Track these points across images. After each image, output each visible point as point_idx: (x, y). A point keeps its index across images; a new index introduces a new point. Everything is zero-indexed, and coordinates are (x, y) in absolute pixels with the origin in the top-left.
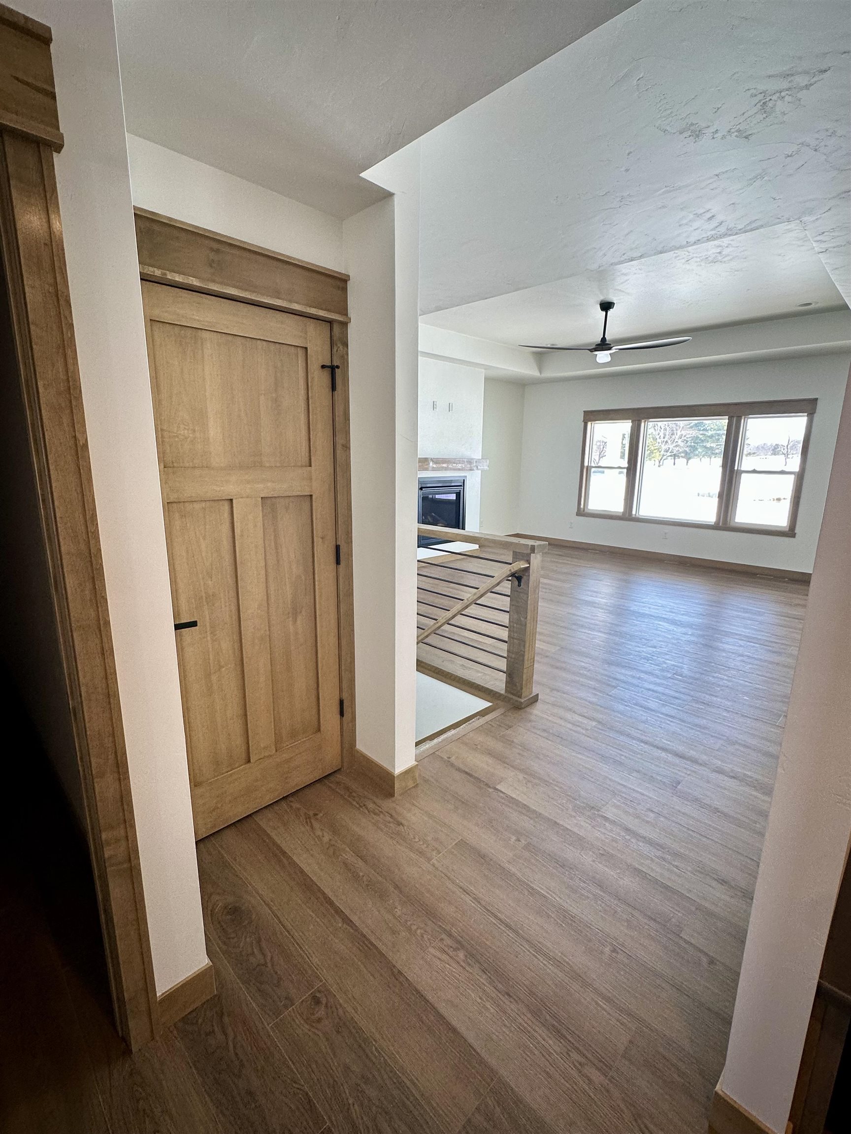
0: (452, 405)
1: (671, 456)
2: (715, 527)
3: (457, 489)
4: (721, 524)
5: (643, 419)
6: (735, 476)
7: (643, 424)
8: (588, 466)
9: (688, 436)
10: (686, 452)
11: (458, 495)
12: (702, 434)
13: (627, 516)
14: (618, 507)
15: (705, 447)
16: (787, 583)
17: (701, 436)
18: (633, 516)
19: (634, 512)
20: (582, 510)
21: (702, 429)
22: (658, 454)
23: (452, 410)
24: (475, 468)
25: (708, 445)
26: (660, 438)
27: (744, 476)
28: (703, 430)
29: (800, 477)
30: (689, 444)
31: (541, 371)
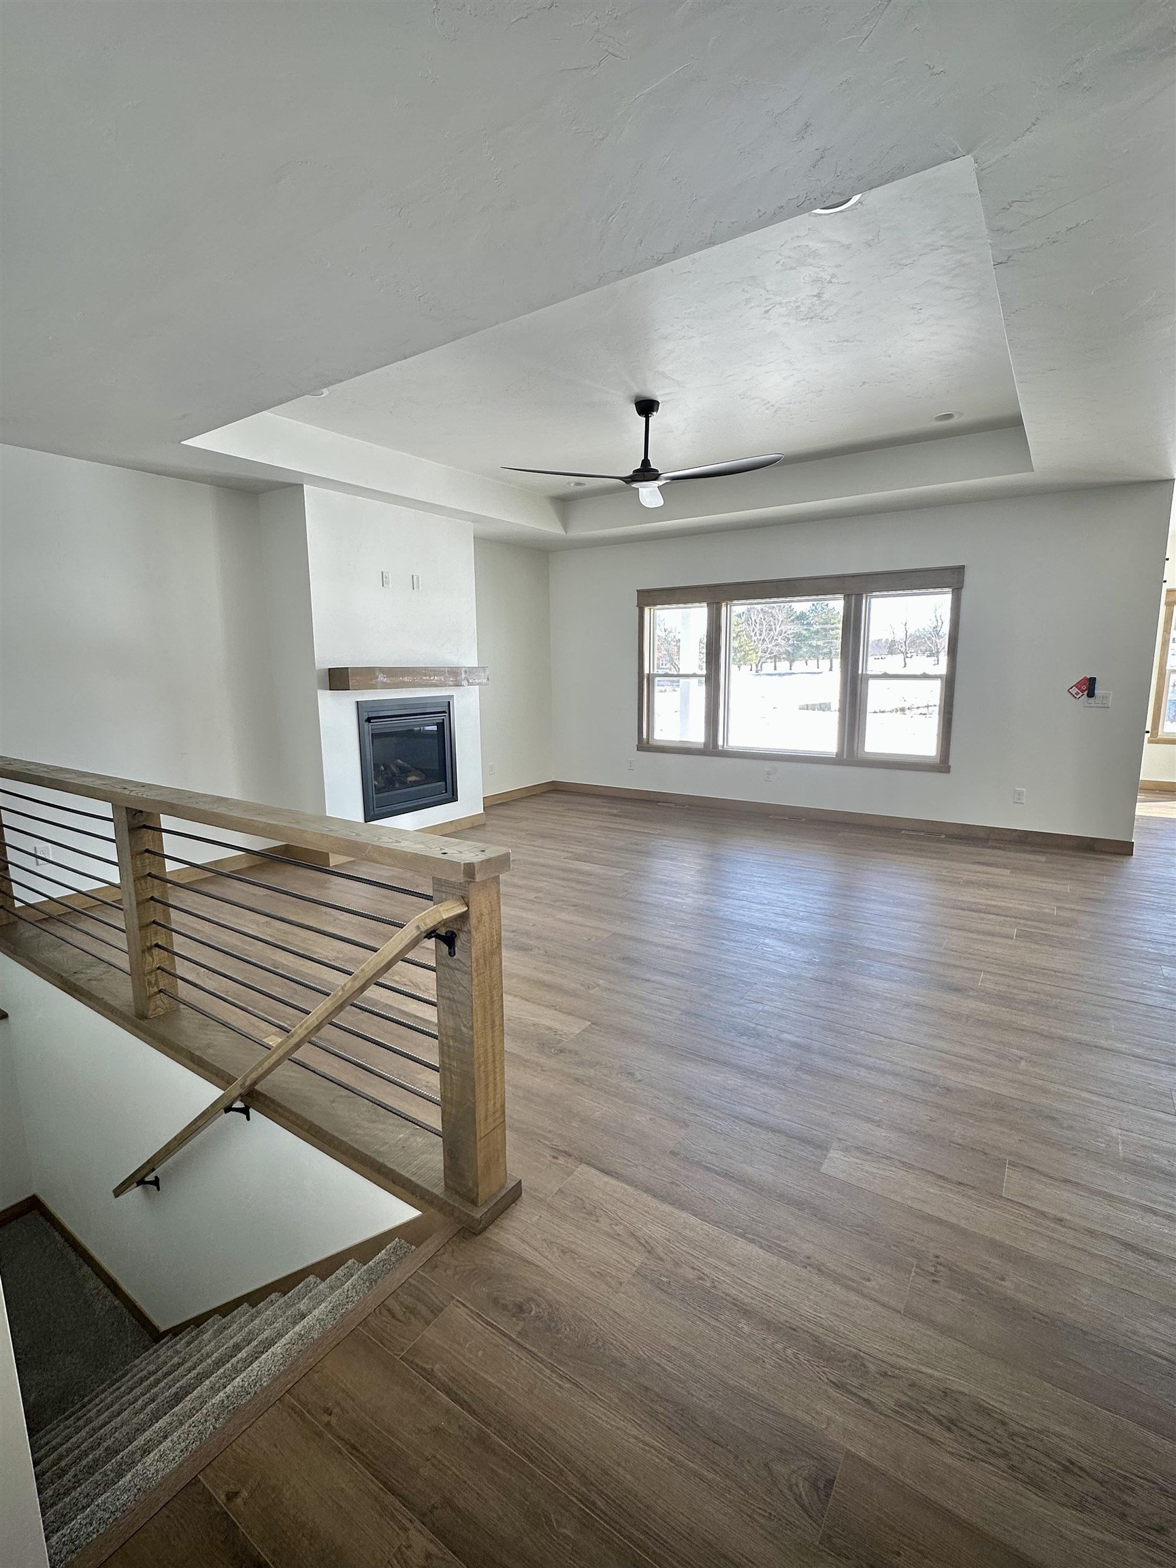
0: (418, 578)
1: (771, 658)
2: (837, 761)
3: (438, 718)
4: (845, 757)
5: (724, 601)
6: (859, 682)
7: (724, 609)
8: (649, 675)
9: (789, 633)
10: (787, 653)
11: (441, 726)
12: (806, 630)
13: (711, 749)
14: (696, 735)
15: (811, 646)
16: (944, 842)
17: (804, 632)
18: (720, 748)
19: (720, 743)
20: (645, 740)
21: (805, 622)
22: (754, 655)
23: (418, 587)
24: (465, 683)
25: (814, 643)
26: (755, 635)
27: (872, 683)
28: (808, 624)
29: (950, 684)
30: (791, 642)
31: (565, 526)
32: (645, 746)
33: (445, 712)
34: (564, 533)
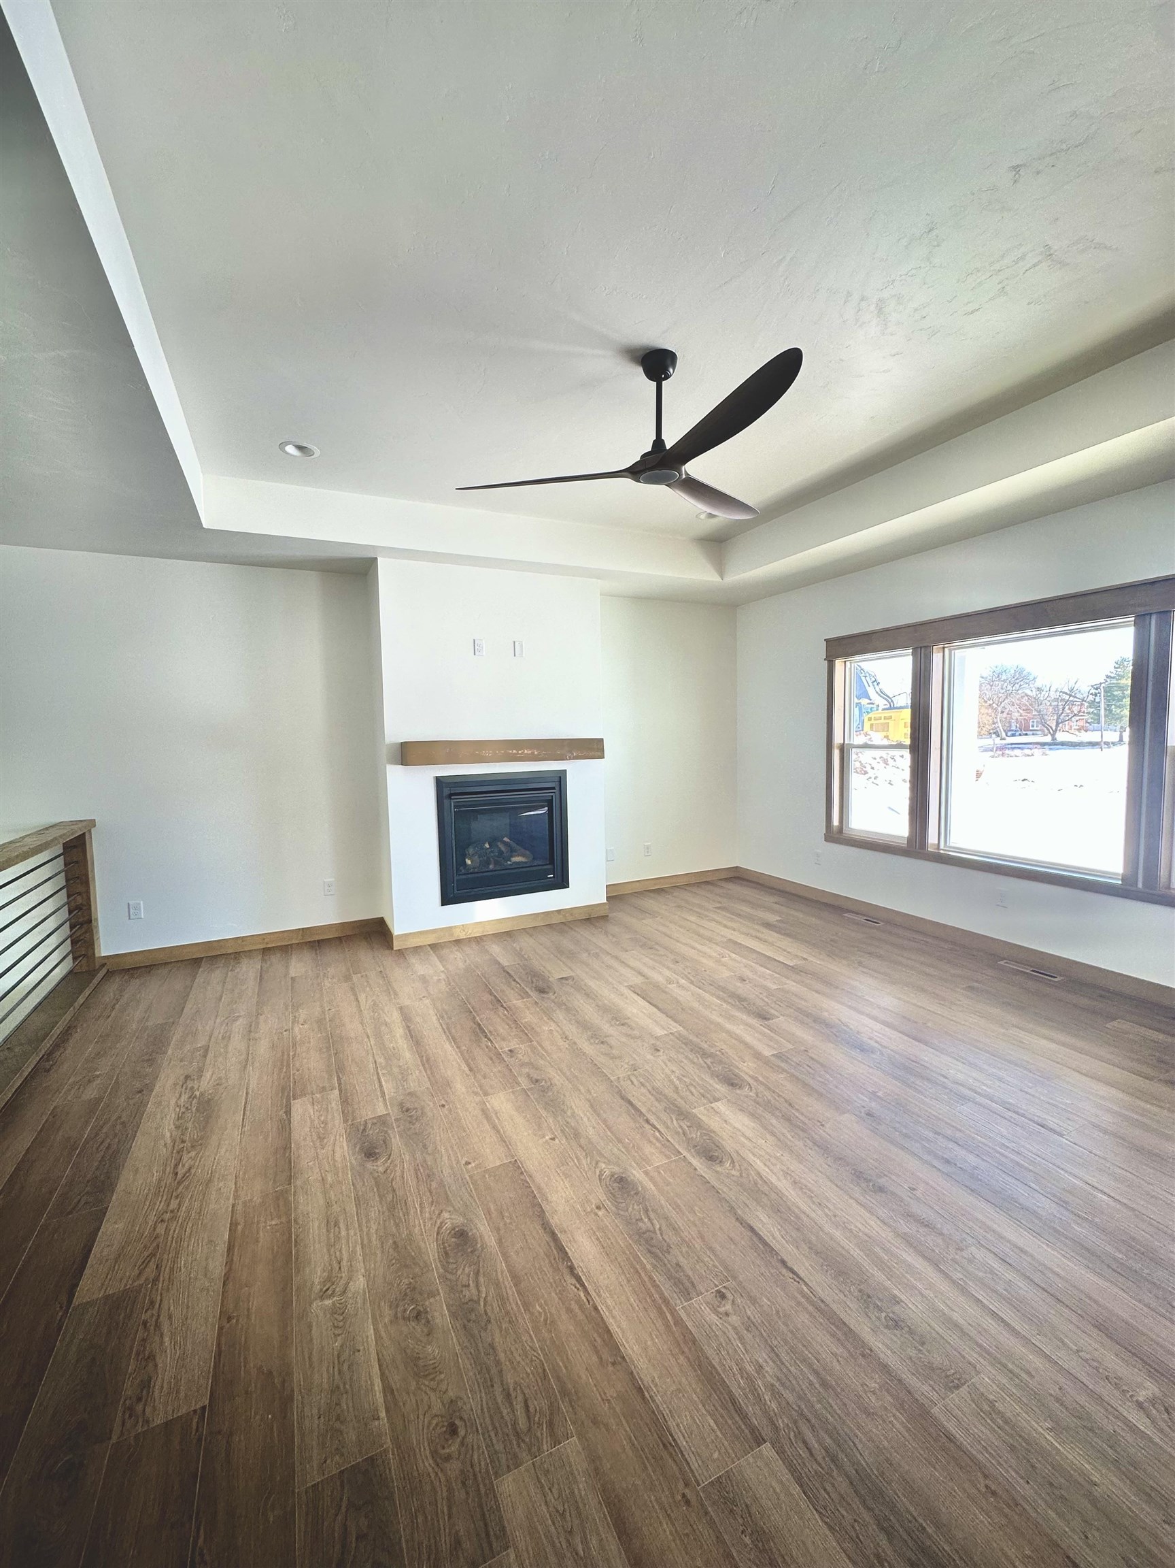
0: (521, 645)
2: (1125, 890)
4: (1140, 885)
5: (935, 643)
7: (934, 654)
8: (842, 745)
11: (550, 803)
13: (916, 848)
18: (931, 849)
20: (836, 830)
23: (521, 654)
24: (578, 756)
31: (722, 574)
32: (837, 835)
33: (553, 788)
34: (719, 579)
